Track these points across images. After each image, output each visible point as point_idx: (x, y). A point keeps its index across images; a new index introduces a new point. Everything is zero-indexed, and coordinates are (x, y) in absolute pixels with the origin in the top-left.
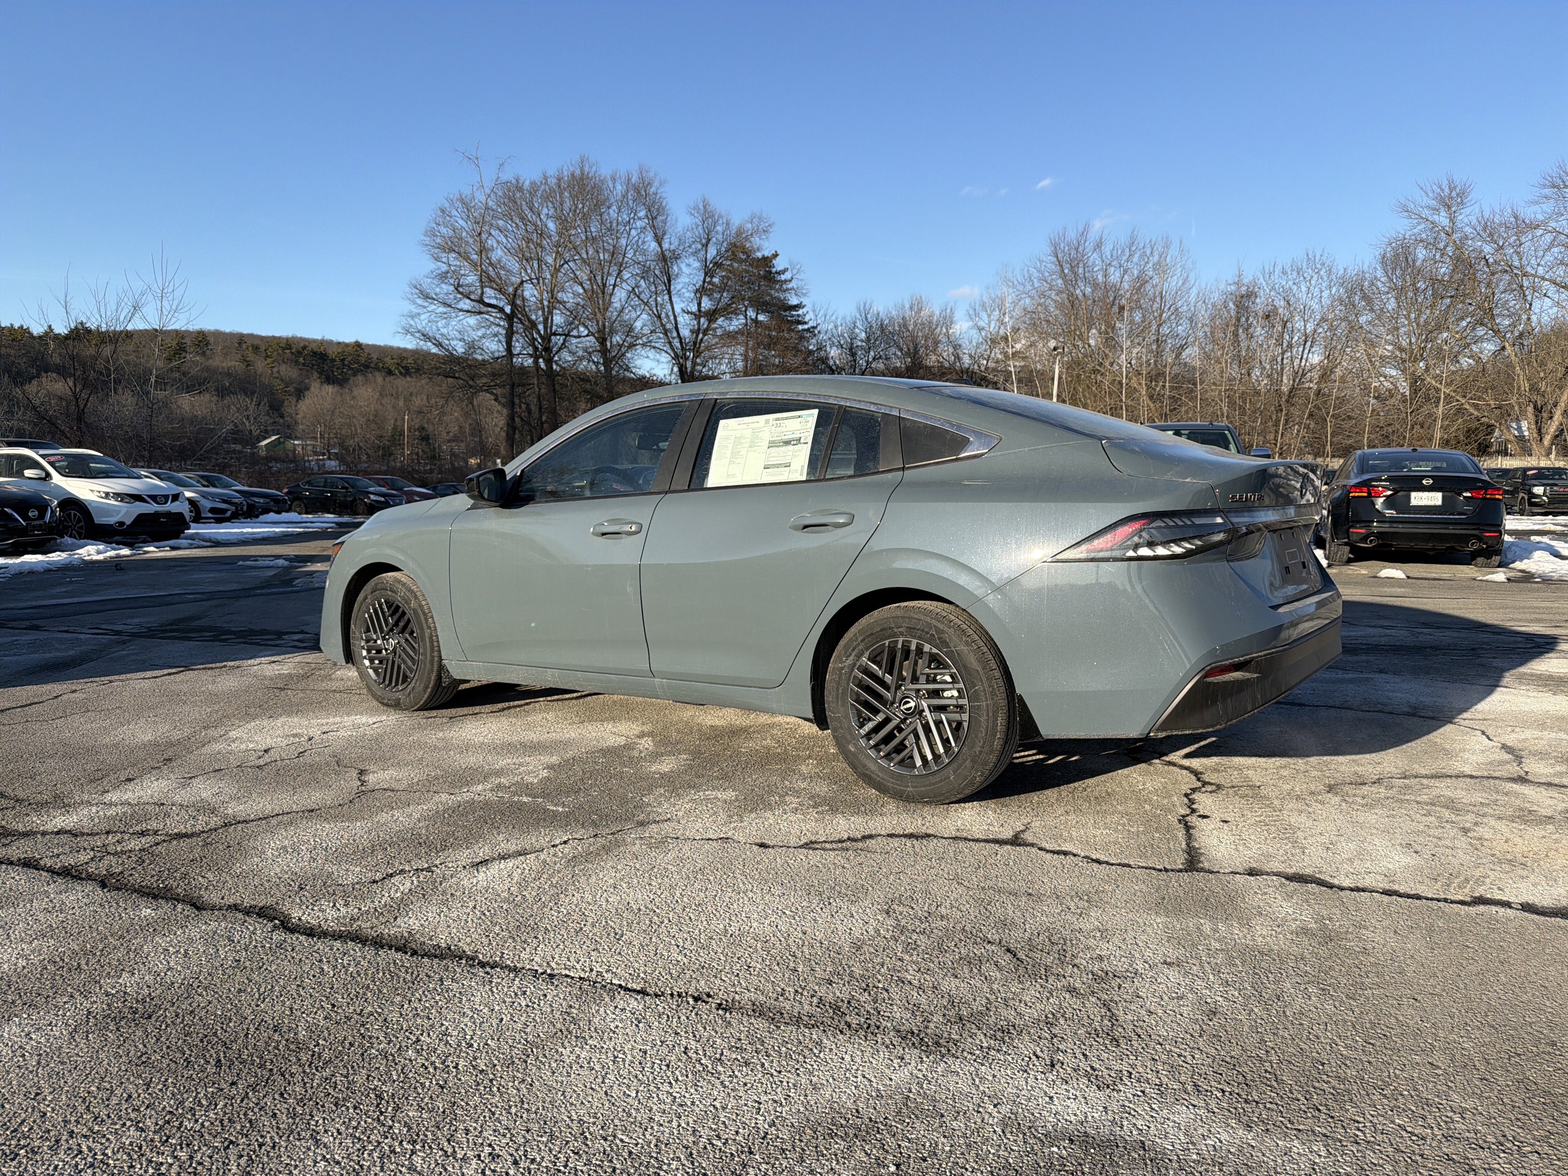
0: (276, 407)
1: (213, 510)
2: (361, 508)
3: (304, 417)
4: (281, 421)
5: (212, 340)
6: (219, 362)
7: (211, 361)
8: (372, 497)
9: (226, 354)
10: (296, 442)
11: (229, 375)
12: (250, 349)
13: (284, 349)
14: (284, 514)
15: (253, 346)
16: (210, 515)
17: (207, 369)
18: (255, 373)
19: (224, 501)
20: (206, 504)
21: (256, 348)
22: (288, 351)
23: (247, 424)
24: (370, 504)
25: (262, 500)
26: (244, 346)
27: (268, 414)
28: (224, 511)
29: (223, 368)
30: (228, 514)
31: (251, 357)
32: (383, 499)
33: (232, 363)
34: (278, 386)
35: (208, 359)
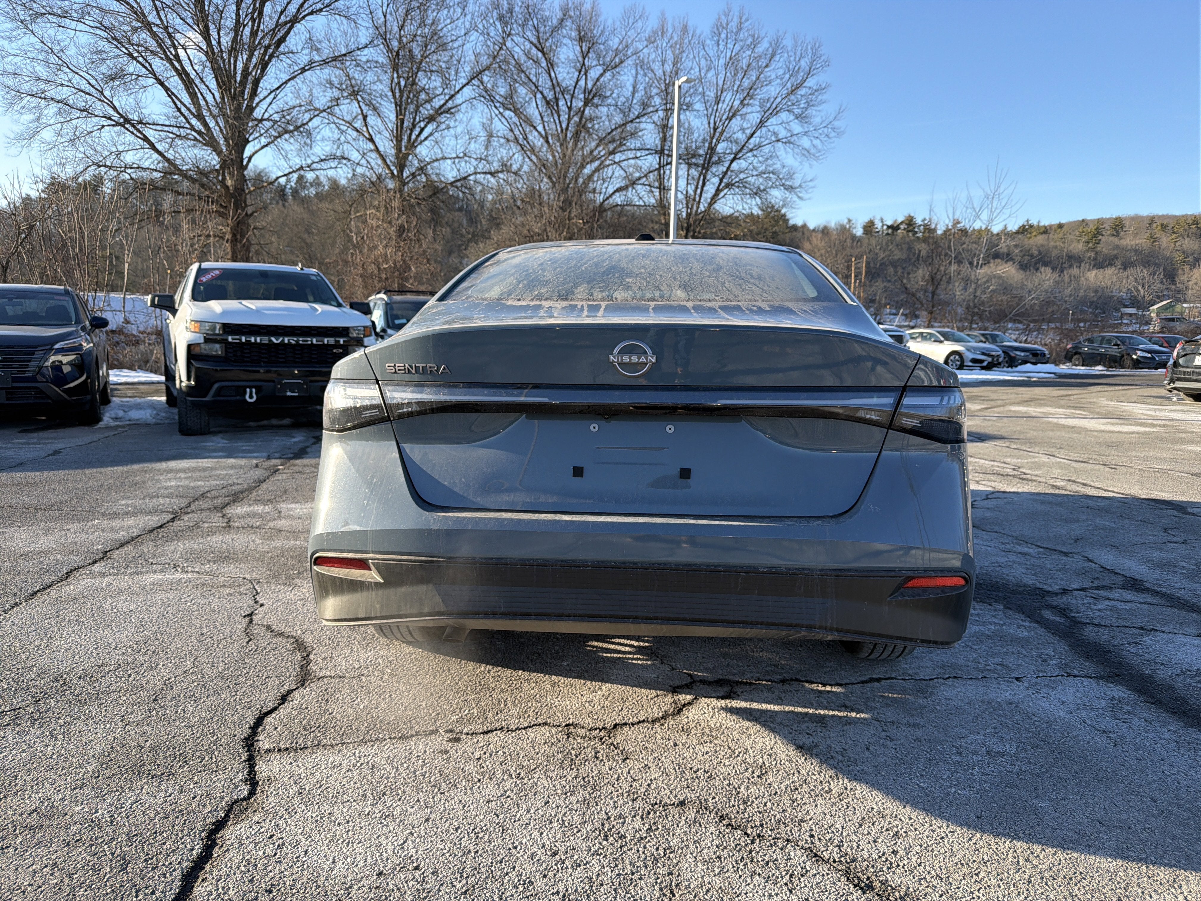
0: (1171, 276)
1: (974, 361)
2: (1128, 362)
3: (1196, 284)
4: (1173, 287)
5: (1127, 224)
6: (1128, 241)
7: (1122, 241)
8: (1139, 353)
9: (1137, 233)
10: (1185, 305)
11: (1136, 251)
12: (1159, 228)
13: (1190, 225)
14: (1039, 365)
15: (1162, 225)
16: (971, 364)
17: (1117, 247)
18: (1160, 248)
19: (983, 354)
20: (969, 356)
21: (1164, 227)
22: (1194, 227)
23: (1142, 291)
24: (1137, 359)
25: (1022, 354)
26: (1155, 225)
27: (1162, 282)
28: (982, 361)
29: (1132, 246)
30: (985, 364)
31: (1158, 234)
32: (1149, 355)
33: (1142, 241)
34: (1178, 257)
35: (1121, 239)
